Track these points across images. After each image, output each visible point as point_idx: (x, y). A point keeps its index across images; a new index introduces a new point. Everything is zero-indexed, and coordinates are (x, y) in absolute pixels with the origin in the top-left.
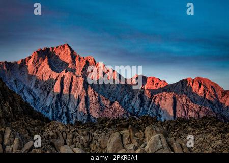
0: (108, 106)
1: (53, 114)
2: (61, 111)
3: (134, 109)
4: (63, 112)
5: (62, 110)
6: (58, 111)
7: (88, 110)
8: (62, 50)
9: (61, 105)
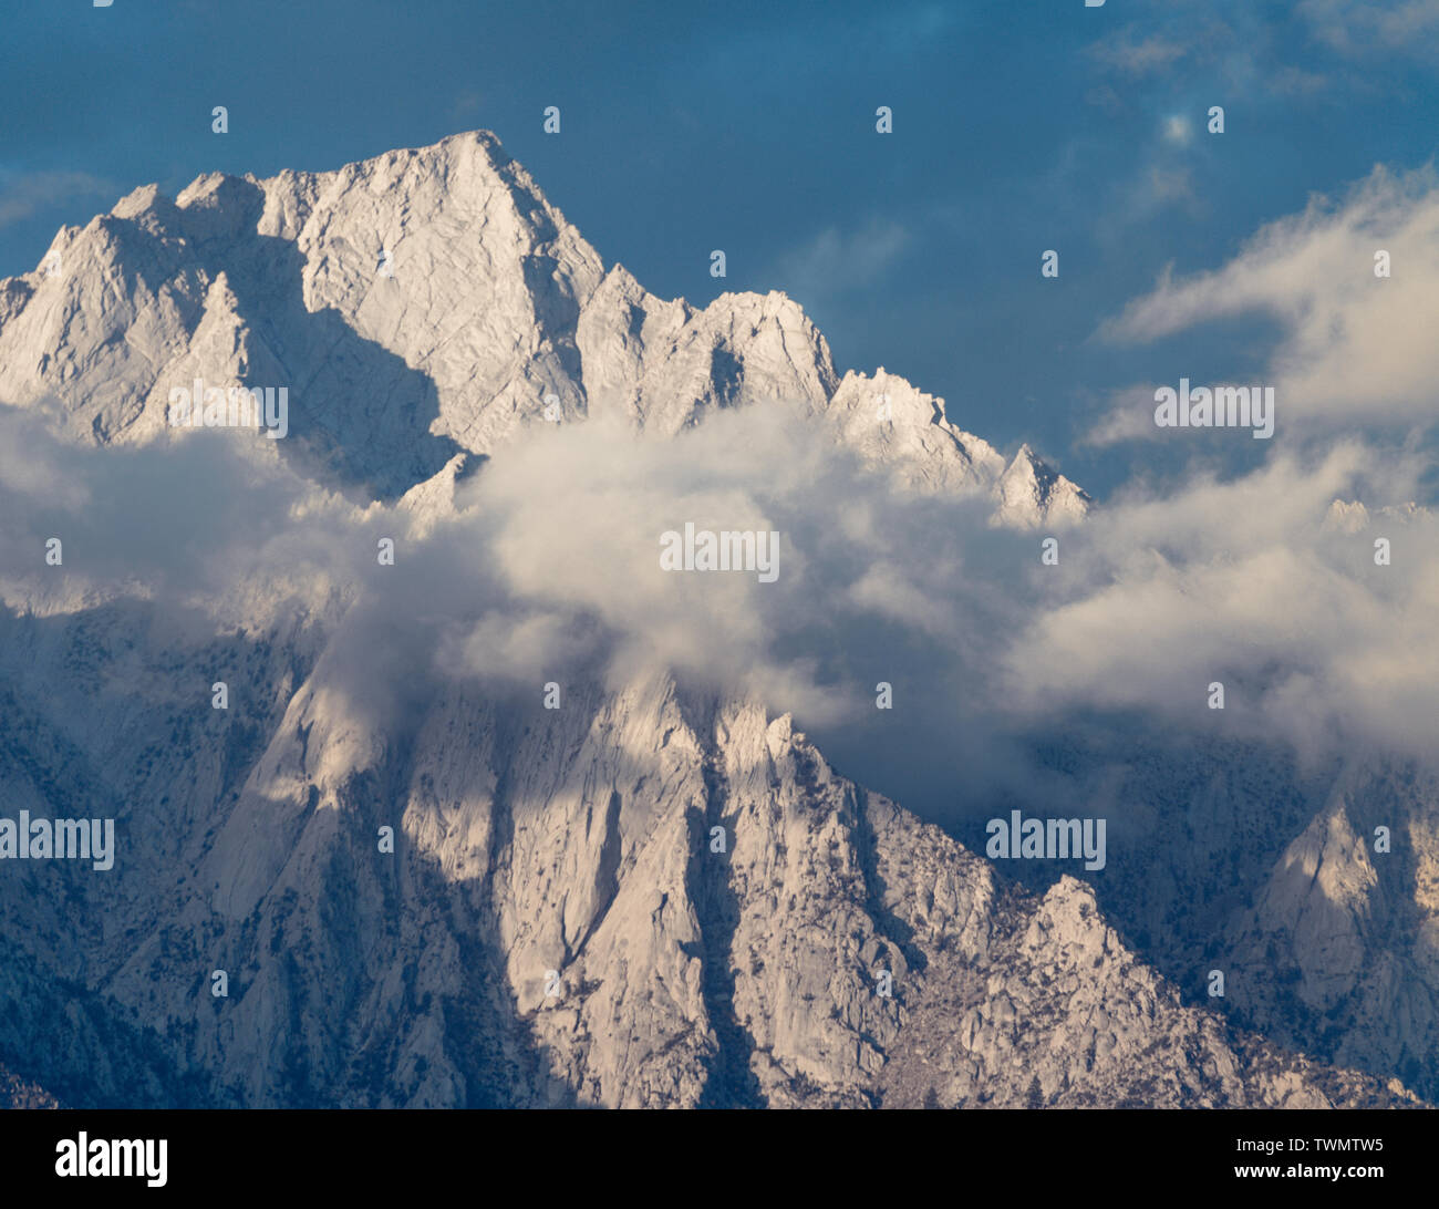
0: (970, 942)
1: (296, 1027)
2: (391, 984)
3: (1296, 975)
4: (414, 1005)
5: (410, 975)
6: (359, 989)
7: (717, 986)
8: (422, 203)
9: (392, 906)
